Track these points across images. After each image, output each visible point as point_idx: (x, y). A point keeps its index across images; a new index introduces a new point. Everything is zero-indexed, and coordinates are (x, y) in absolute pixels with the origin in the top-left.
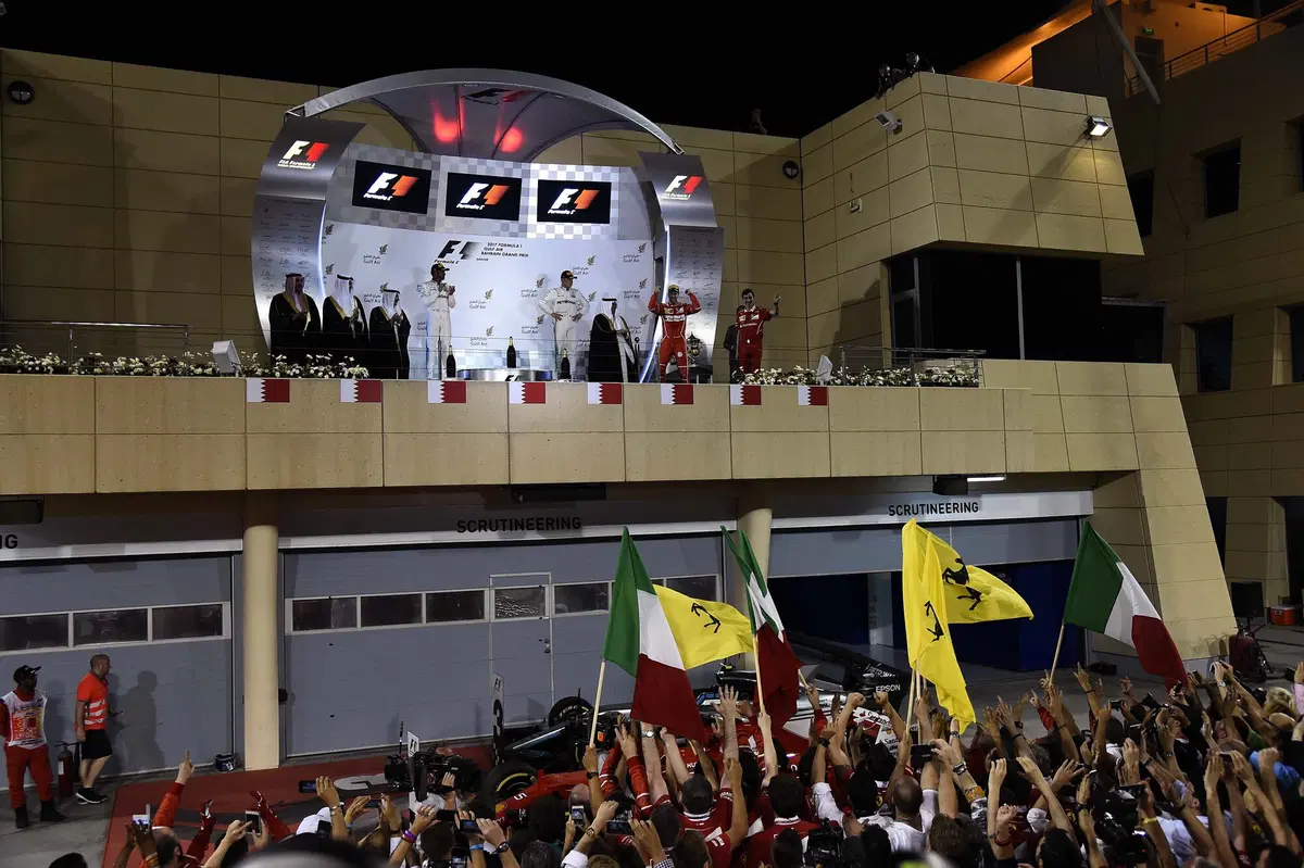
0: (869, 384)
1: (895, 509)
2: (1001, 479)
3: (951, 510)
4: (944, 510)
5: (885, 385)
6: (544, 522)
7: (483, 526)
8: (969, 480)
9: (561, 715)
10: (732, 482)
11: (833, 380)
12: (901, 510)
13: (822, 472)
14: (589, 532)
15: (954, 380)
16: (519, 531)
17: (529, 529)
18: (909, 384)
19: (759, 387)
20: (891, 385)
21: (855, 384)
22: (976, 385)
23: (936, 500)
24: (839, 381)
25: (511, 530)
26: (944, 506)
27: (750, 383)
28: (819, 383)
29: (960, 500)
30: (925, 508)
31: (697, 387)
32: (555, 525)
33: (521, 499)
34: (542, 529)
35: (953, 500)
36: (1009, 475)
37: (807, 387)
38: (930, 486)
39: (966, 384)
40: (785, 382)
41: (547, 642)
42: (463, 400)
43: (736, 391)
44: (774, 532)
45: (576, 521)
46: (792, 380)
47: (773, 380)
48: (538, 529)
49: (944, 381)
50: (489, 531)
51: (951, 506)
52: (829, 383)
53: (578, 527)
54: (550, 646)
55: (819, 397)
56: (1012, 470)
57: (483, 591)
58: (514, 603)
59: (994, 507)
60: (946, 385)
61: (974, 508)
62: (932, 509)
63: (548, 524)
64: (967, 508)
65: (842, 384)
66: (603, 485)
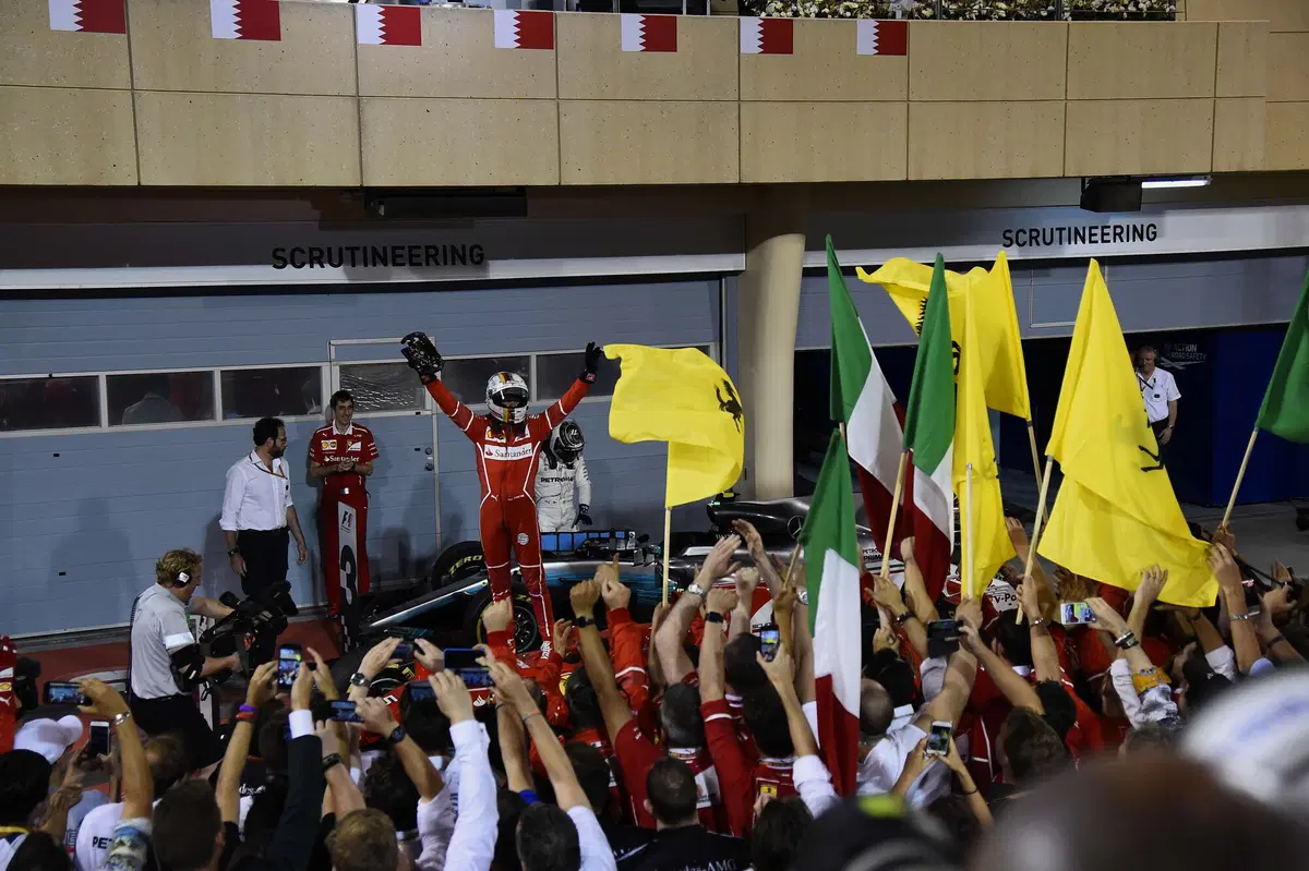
0: (980, 17)
1: (1013, 235)
2: (1201, 183)
3: (1111, 237)
4: (1098, 238)
5: (1008, 18)
6: (422, 252)
7: (316, 258)
8: (1145, 185)
9: (452, 570)
10: (740, 188)
11: (919, 10)
12: (1023, 237)
13: (892, 171)
14: (499, 270)
15: (1131, 8)
16: (380, 267)
17: (395, 264)
18: (1051, 16)
19: (789, 23)
20: (1019, 17)
21: (956, 16)
22: (1171, 17)
23: (1085, 219)
24: (928, 12)
25: (374, 265)
26: (1099, 231)
27: (776, 15)
28: (894, 16)
29: (1125, 220)
30: (1065, 233)
31: (684, 21)
32: (440, 258)
33: (382, 211)
34: (420, 264)
35: (1114, 220)
36: (1217, 178)
37: (873, 22)
38: (1076, 195)
39: (1153, 15)
40: (835, 13)
41: (429, 452)
42: (275, 35)
43: (751, 27)
44: (808, 273)
45: (476, 251)
46: (848, 9)
47: (815, 9)
48: (412, 264)
49: (1114, 9)
50: (327, 266)
51: (1111, 231)
52: (911, 16)
53: (480, 261)
54: (434, 458)
55: (892, 40)
56: (1223, 166)
57: (319, 368)
58: (375, 389)
59: (1183, 233)
60: (1117, 16)
61: (1149, 233)
62: (1077, 235)
63: (428, 256)
64: (1139, 234)
65: (933, 17)
66: (521, 191)
